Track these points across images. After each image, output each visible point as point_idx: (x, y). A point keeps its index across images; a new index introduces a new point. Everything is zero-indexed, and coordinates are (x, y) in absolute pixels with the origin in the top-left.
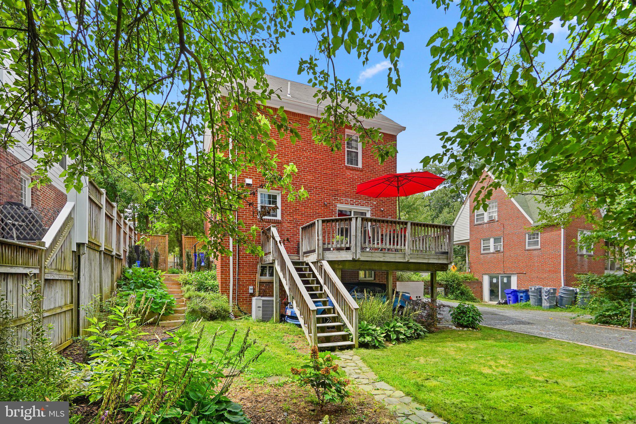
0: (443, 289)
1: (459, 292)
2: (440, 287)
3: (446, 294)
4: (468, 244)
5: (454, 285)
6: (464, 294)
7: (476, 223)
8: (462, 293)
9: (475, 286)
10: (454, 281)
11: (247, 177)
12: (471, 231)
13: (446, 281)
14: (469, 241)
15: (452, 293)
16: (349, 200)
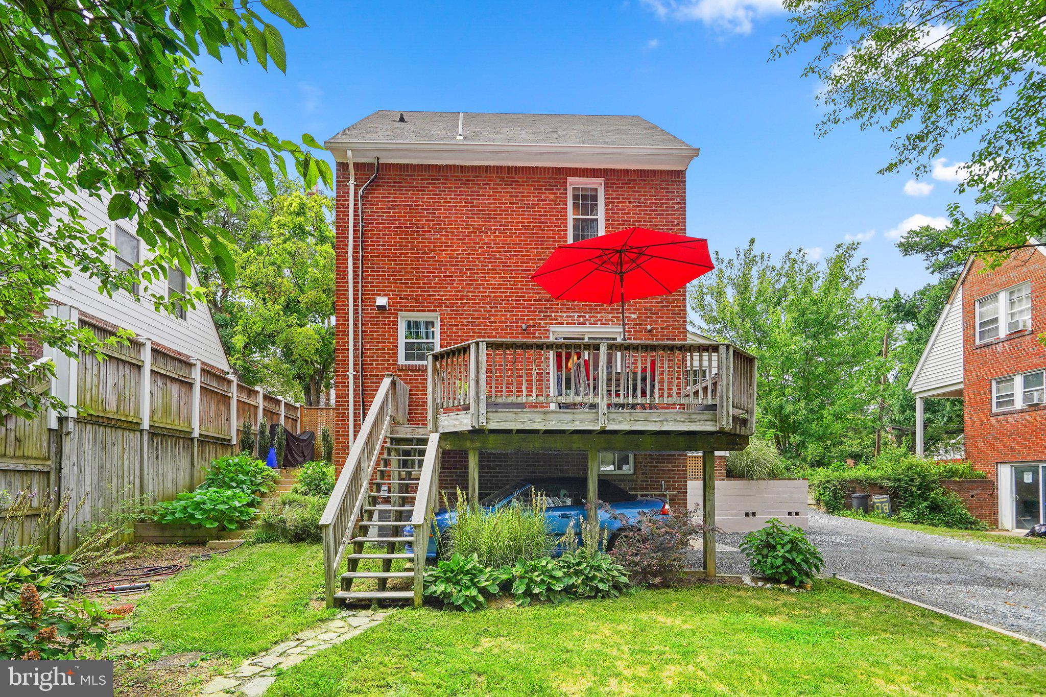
0: (885, 498)
1: (925, 504)
2: (881, 494)
3: (895, 510)
4: (960, 392)
5: (914, 489)
6: (941, 511)
7: (978, 342)
8: (935, 508)
9: (975, 492)
10: (912, 480)
11: (379, 295)
12: (966, 362)
13: (895, 480)
14: (962, 386)
15: (911, 506)
16: (576, 315)
